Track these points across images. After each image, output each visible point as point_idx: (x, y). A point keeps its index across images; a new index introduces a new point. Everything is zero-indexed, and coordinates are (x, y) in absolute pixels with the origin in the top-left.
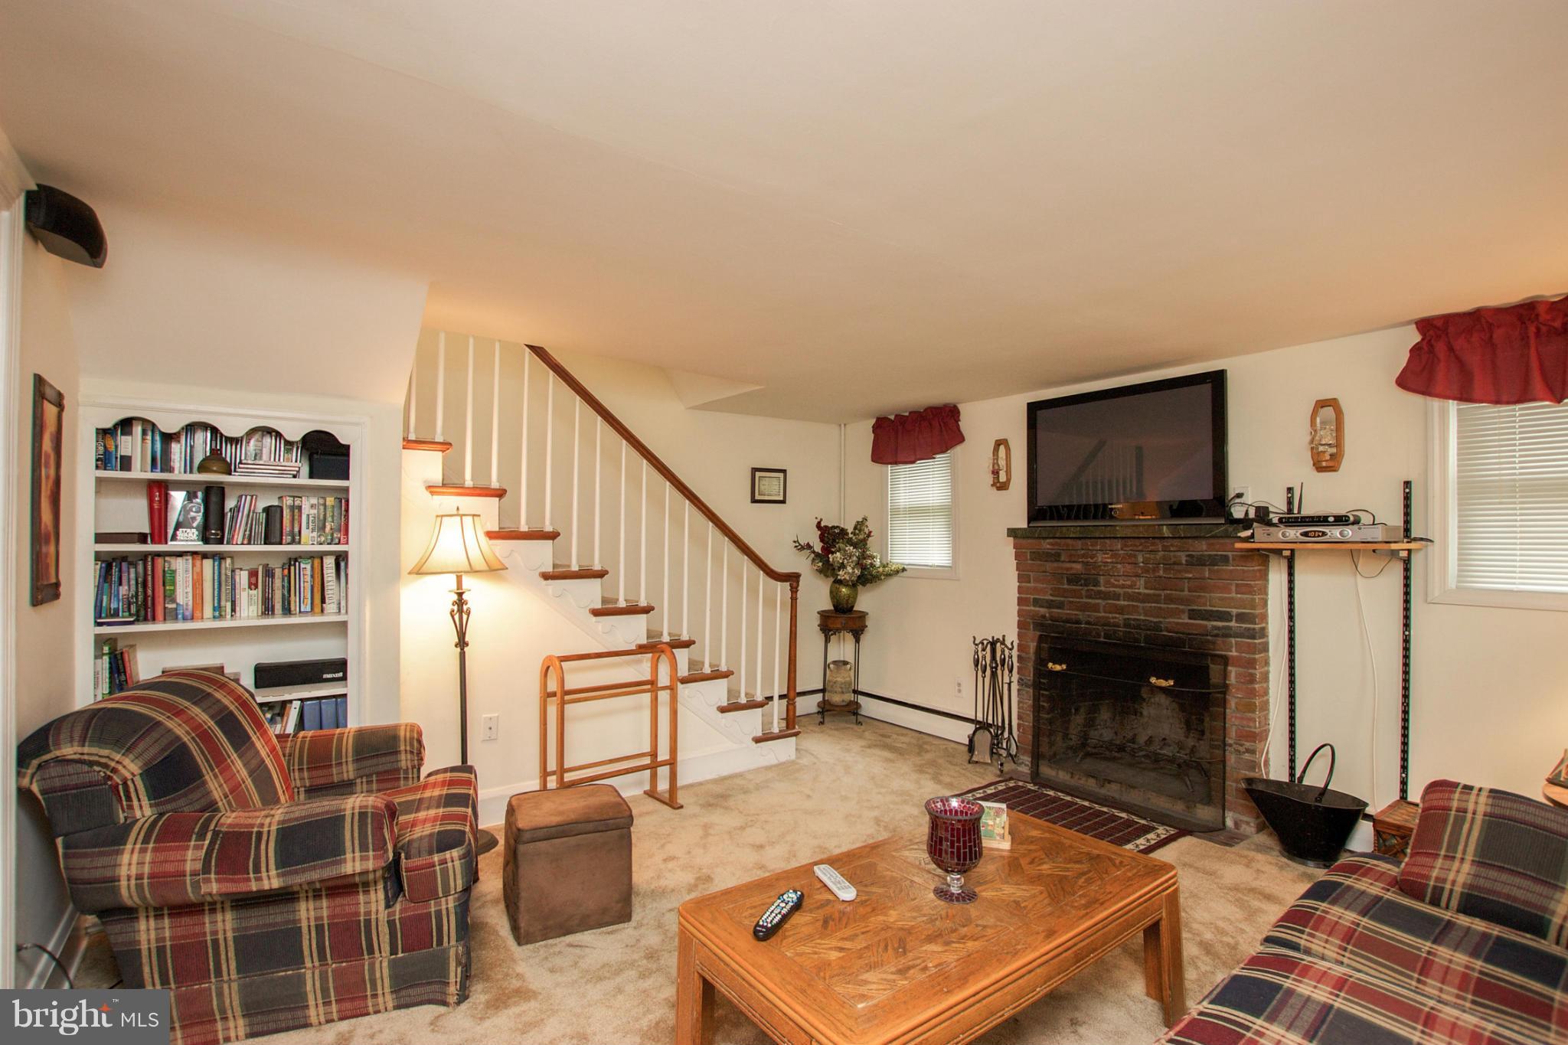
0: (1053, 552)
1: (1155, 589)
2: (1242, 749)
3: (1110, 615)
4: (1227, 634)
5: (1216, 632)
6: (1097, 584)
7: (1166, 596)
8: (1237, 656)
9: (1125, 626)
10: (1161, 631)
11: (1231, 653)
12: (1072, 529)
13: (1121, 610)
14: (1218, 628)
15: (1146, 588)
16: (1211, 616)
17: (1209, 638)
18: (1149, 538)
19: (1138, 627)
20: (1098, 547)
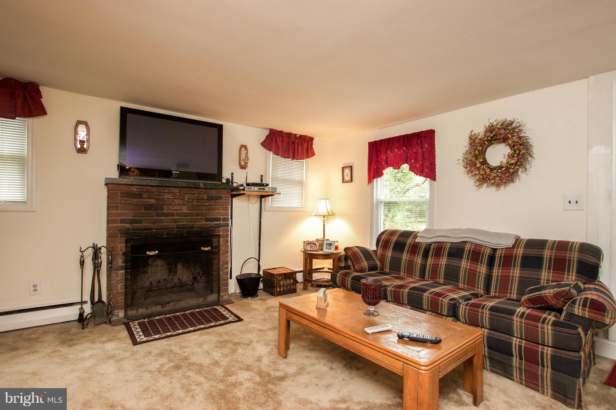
0: (138, 193)
1: (192, 210)
2: (224, 268)
3: (170, 224)
4: (219, 226)
5: (215, 226)
6: (163, 209)
7: (196, 213)
8: (223, 234)
9: (177, 228)
10: (194, 228)
11: (220, 233)
12: (154, 181)
13: (175, 221)
14: (216, 224)
15: (187, 210)
16: (214, 220)
17: (213, 228)
18: (192, 188)
19: (184, 228)
20: (167, 191)
